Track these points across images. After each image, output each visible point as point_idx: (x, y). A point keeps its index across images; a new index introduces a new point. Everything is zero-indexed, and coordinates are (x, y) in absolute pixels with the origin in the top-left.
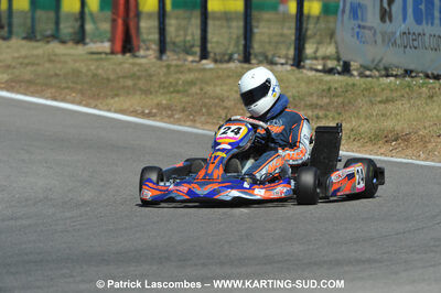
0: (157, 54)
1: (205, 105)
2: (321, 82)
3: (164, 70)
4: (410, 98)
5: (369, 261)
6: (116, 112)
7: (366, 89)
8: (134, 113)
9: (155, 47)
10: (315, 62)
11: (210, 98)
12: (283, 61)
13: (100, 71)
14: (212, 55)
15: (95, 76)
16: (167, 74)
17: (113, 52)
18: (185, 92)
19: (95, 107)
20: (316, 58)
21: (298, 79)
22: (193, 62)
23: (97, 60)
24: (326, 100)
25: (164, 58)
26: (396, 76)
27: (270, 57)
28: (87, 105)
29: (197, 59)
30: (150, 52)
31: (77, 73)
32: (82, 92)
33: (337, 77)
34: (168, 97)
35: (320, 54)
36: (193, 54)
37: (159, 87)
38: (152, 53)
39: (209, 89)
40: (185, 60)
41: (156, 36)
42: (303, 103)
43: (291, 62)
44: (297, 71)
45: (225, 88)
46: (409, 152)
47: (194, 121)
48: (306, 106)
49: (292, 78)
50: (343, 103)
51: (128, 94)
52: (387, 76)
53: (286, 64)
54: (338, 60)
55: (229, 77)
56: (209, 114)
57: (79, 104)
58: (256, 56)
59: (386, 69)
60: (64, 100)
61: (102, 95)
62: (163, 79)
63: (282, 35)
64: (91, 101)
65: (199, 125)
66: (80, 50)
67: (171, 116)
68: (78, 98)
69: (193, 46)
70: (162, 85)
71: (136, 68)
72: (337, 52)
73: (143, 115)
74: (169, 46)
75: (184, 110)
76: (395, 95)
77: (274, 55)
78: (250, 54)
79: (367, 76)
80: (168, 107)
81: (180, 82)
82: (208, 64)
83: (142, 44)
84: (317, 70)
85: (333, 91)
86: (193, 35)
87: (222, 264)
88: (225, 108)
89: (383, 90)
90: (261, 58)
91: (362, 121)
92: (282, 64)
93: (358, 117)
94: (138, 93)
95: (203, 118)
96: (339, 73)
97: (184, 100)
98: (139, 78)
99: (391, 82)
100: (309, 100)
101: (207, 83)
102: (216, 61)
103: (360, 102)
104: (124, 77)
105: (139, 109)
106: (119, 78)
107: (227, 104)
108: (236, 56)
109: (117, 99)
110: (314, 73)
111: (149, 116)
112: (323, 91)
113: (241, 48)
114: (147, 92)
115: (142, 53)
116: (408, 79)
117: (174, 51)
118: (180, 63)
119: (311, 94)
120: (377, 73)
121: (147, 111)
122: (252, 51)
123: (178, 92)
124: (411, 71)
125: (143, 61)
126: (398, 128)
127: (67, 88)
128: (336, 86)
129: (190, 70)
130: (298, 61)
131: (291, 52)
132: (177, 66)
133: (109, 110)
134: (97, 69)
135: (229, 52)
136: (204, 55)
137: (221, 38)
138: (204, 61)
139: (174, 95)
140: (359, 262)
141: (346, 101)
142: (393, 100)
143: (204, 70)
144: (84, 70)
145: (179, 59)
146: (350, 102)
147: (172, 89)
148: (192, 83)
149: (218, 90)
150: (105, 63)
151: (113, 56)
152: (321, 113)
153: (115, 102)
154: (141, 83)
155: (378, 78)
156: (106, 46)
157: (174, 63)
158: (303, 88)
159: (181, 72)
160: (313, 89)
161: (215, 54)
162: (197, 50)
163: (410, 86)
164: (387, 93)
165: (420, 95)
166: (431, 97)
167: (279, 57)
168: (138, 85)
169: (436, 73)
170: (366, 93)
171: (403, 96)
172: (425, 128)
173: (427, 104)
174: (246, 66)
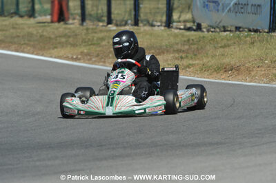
0: (80, 22)
1: (111, 52)
2: (183, 36)
3: (85, 31)
4: (239, 45)
5: (217, 144)
6: (55, 58)
7: (211, 39)
8: (67, 58)
9: (78, 18)
10: (179, 24)
12: (159, 24)
13: (45, 33)
14: (114, 22)
15: (41, 36)
16: (87, 34)
17: (52, 22)
18: (98, 45)
19: (42, 55)
20: (180, 22)
21: (168, 35)
22: (103, 26)
23: (43, 26)
24: (186, 47)
25: (85, 24)
26: (230, 31)
27: (151, 22)
28: (37, 54)
29: (105, 24)
30: (76, 21)
31: (30, 35)
32: (34, 46)
33: (193, 32)
34: (88, 47)
35: (182, 19)
36: (103, 21)
37: (82, 42)
38: (77, 21)
40: (98, 25)
41: (79, 11)
42: (172, 49)
43: (164, 24)
44: (168, 30)
46: (240, 77)
47: (104, 62)
48: (174, 51)
49: (165, 34)
50: (197, 48)
51: (63, 46)
52: (225, 31)
53: (161, 25)
54: (194, 22)
57: (32, 53)
58: (142, 22)
59: (224, 27)
60: (23, 52)
61: (46, 47)
62: (84, 37)
63: (158, 8)
64: (40, 52)
65: (107, 64)
66: (32, 21)
67: (90, 60)
68: (32, 50)
69: (102, 16)
70: (84, 41)
71: (67, 31)
72: (193, 18)
73: (72, 59)
74: (87, 17)
75: (98, 56)
76: (229, 43)
77: (153, 21)
78: (138, 20)
79: (212, 32)
80: (88, 54)
81: (95, 38)
82: (112, 27)
84: (180, 29)
85: (191, 41)
86: (102, 9)
89: (222, 39)
90: (145, 23)
91: (210, 59)
92: (159, 26)
93: (207, 57)
94: (69, 46)
95: (110, 60)
96: (195, 30)
97: (98, 49)
98: (69, 37)
99: (227, 35)
100: (176, 47)
102: (117, 25)
103: (208, 47)
104: (60, 37)
105: (70, 56)
106: (57, 37)
108: (129, 22)
109: (56, 50)
110: (178, 30)
111: (76, 59)
112: (185, 41)
113: (133, 16)
114: (74, 45)
115: (70, 21)
116: (238, 33)
117: (90, 20)
118: (94, 27)
119: (177, 44)
120: (218, 30)
121: (75, 57)
122: (139, 18)
123: (94, 44)
124: (240, 28)
125: (72, 26)
126: (233, 63)
127: (25, 44)
128: (193, 38)
129: (101, 31)
130: (169, 23)
131: (164, 18)
132: (92, 29)
133: (51, 57)
134: (42, 32)
135: (125, 19)
136: (110, 22)
138: (110, 26)
139: (92, 46)
140: (211, 144)
141: (200, 47)
142: (229, 46)
143: (110, 31)
144: (35, 33)
145: (94, 25)
146: (202, 48)
147: (90, 43)
148: (103, 39)
150: (48, 29)
151: (53, 24)
152: (184, 55)
153: (55, 52)
154: (71, 40)
155: (219, 33)
156: (48, 18)
157: (91, 27)
158: (172, 40)
159: (95, 33)
160: (178, 40)
161: (116, 21)
162: (105, 19)
163: (239, 37)
164: (225, 42)
165: (245, 42)
166: (253, 43)
167: (156, 21)
168: (69, 41)
169: (255, 28)
170: (212, 42)
171: (235, 43)
172: (249, 62)
173: (250, 48)
174: (136, 27)
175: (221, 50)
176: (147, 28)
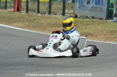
0: (26, 12)
1: (38, 25)
3: (28, 16)
4: (93, 24)
5: (82, 66)
6: (15, 27)
7: (81, 22)
8: (20, 27)
9: (25, 10)
10: (68, 14)
11: (40, 23)
12: (59, 14)
13: (11, 16)
15: (9, 17)
17: (14, 11)
18: (33, 22)
19: (9, 25)
22: (35, 14)
23: (10, 13)
26: (89, 18)
28: (7, 25)
29: (36, 13)
34: (29, 23)
36: (35, 12)
39: (39, 21)
40: (33, 13)
41: (25, 7)
43: (61, 14)
44: (63, 16)
45: (44, 21)
46: (92, 38)
47: (35, 29)
51: (18, 22)
52: (87, 18)
54: (74, 14)
55: (45, 18)
56: (39, 28)
58: (52, 13)
61: (11, 22)
62: (27, 18)
63: (59, 7)
65: (36, 30)
66: (6, 11)
67: (29, 28)
68: (5, 23)
69: (35, 10)
70: (27, 20)
71: (20, 16)
72: (74, 12)
73: (22, 28)
74: (29, 10)
75: (33, 27)
76: (89, 23)
77: (57, 13)
79: (82, 18)
80: (29, 26)
81: (32, 19)
83: (22, 9)
86: (35, 7)
87: (42, 66)
88: (44, 26)
89: (86, 22)
90: (53, 13)
91: (80, 30)
92: (59, 15)
94: (21, 22)
95: (38, 29)
96: (74, 17)
98: (21, 18)
99: (88, 20)
101: (39, 20)
102: (42, 14)
103: (80, 25)
104: (17, 18)
105: (21, 26)
107: (44, 25)
108: (47, 13)
109: (15, 23)
111: (23, 28)
113: (48, 10)
114: (23, 22)
115: (22, 11)
116: (93, 19)
117: (31, 11)
120: (84, 18)
121: (23, 27)
122: (51, 11)
123: (31, 22)
124: (93, 17)
125: (22, 14)
126: (90, 32)
127: (2, 20)
129: (35, 16)
130: (64, 14)
131: (62, 12)
132: (31, 15)
133: (13, 26)
135: (45, 11)
136: (38, 12)
137: (43, 8)
138: (38, 14)
140: (79, 66)
142: (88, 25)
143: (38, 16)
144: (7, 16)
146: (77, 25)
147: (30, 21)
148: (35, 20)
149: (42, 21)
150: (12, 14)
153: (15, 24)
154: (22, 19)
156: (13, 10)
159: (32, 17)
161: (41, 12)
162: (36, 11)
163: (93, 21)
164: (87, 23)
165: (96, 23)
166: (99, 24)
167: (58, 13)
168: (21, 20)
169: (100, 17)
170: (81, 23)
171: (91, 24)
172: (97, 32)
173: (98, 26)
174: (49, 15)
175: (85, 26)
176: (54, 16)
